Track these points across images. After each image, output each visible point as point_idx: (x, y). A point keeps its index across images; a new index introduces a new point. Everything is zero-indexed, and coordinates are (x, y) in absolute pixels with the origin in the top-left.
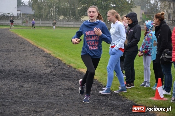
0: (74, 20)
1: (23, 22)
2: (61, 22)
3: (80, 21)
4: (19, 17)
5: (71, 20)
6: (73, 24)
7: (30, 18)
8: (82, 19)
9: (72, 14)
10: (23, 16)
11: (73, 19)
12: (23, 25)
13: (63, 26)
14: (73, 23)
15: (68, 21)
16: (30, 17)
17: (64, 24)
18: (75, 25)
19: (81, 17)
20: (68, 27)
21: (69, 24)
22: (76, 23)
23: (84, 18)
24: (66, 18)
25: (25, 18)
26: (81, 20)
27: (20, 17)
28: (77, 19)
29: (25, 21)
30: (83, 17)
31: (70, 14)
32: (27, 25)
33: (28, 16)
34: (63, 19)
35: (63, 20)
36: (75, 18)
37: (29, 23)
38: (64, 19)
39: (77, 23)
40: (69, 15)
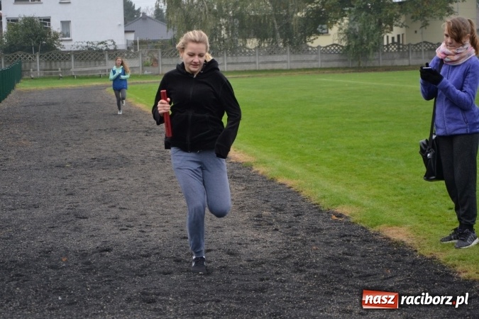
0: (288, 49)
1: (145, 65)
2: (253, 57)
3: (307, 51)
4: (132, 51)
5: (280, 49)
6: (285, 62)
7: (162, 53)
8: (309, 44)
9: (281, 33)
10: (143, 48)
11: (285, 45)
12: (146, 73)
13: (257, 69)
14: (285, 57)
15: (271, 53)
16: (162, 48)
17: (260, 61)
18: (291, 62)
19: (307, 40)
20: (273, 71)
21: (274, 62)
22: (293, 58)
23: (314, 41)
24: (266, 45)
25: (149, 52)
26: (308, 46)
27: (136, 50)
28: (298, 44)
29: (149, 61)
30: (312, 38)
31: (274, 31)
32: (156, 72)
33: (156, 47)
34: (255, 49)
35: (257, 51)
36: (290, 43)
37: (162, 65)
38: (259, 47)
39: (298, 57)
40: (274, 36)
